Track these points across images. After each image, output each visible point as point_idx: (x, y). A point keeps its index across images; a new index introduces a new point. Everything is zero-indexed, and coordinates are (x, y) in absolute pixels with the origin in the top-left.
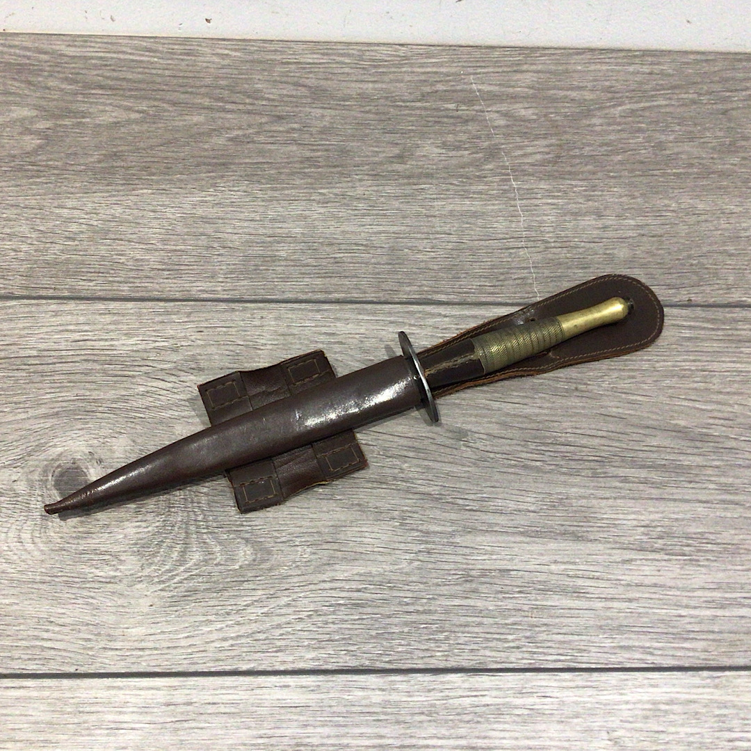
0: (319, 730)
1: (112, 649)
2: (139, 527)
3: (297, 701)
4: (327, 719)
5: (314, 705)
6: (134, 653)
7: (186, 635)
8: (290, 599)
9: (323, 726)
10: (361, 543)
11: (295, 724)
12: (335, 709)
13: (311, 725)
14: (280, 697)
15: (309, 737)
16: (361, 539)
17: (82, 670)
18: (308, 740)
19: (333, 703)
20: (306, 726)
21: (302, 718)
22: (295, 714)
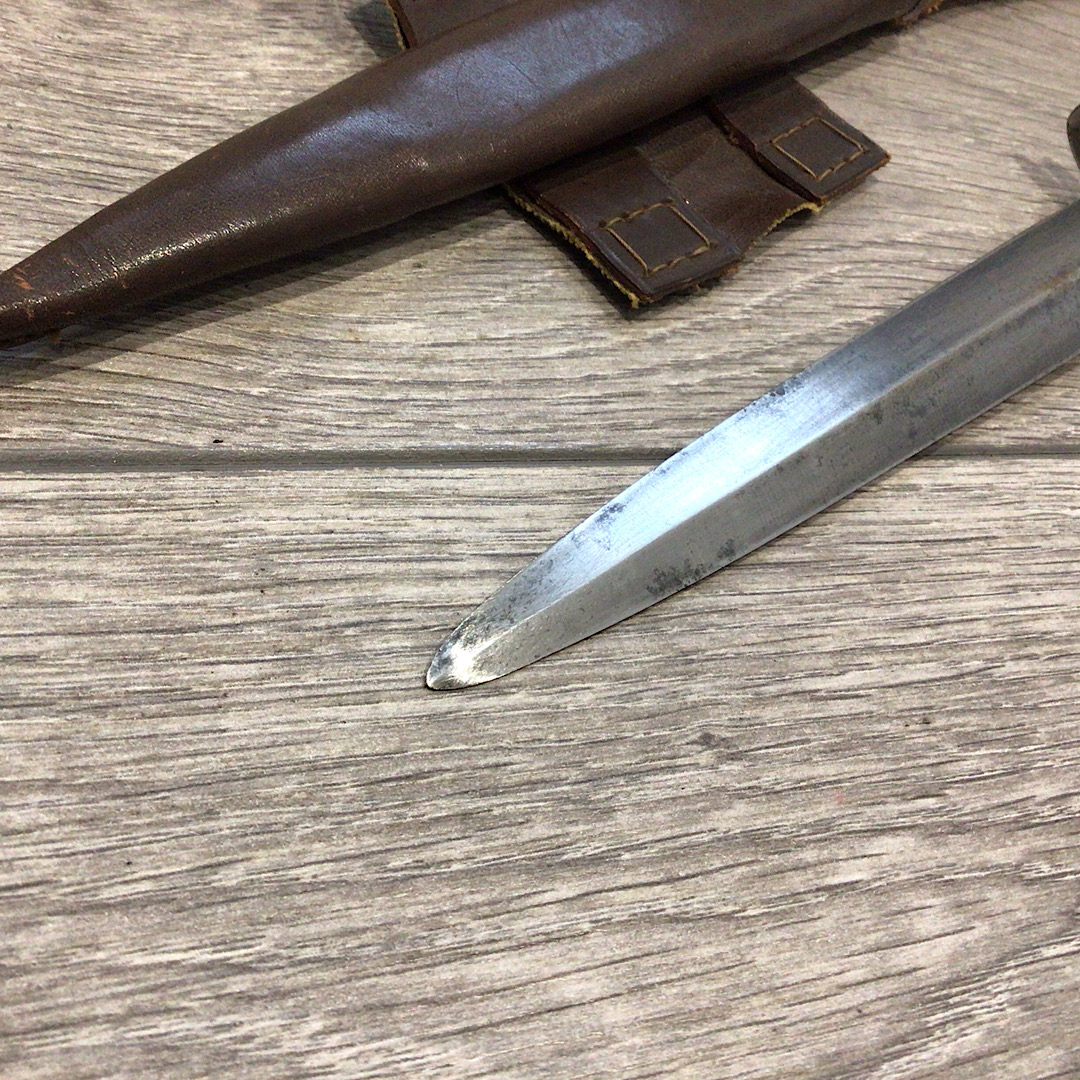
0: (1051, 597)
1: (332, 381)
2: (292, 58)
3: (959, 526)
4: (1052, 568)
5: (1003, 533)
6: (414, 394)
7: (565, 350)
8: (810, 277)
9: (1051, 586)
10: (912, 169)
11: (982, 585)
12: (1060, 543)
13: (1025, 587)
14: (909, 517)
15: (1036, 618)
16: (910, 162)
17: (239, 442)
18: (1039, 626)
19: (1048, 527)
20: (1015, 588)
21: (993, 568)
22: (971, 557)
